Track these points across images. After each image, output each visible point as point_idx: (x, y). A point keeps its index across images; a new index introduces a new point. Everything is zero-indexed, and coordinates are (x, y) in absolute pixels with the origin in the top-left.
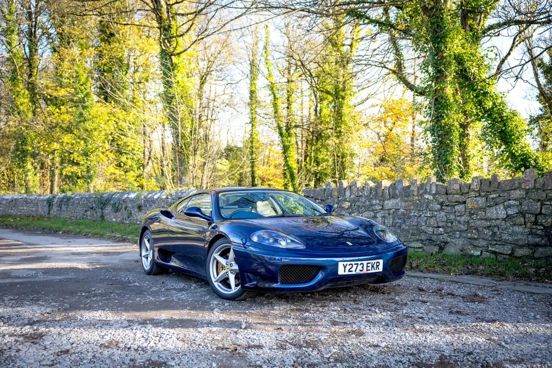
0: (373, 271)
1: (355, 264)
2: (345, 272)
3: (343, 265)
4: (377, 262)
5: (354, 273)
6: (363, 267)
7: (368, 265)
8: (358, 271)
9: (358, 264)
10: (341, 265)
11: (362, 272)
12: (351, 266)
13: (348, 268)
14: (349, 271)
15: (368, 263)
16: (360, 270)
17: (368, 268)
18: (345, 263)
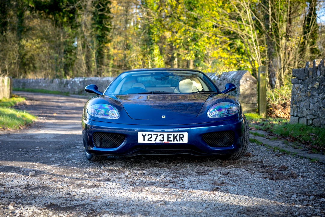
0: (175, 142)
1: (154, 135)
2: (144, 140)
3: (142, 134)
4: (180, 135)
5: (153, 142)
6: (163, 138)
7: (170, 136)
8: (158, 141)
9: (157, 135)
10: (140, 135)
11: (163, 142)
12: (150, 136)
13: (147, 137)
14: (148, 140)
15: (168, 135)
16: (160, 140)
17: (169, 139)
18: (144, 133)
